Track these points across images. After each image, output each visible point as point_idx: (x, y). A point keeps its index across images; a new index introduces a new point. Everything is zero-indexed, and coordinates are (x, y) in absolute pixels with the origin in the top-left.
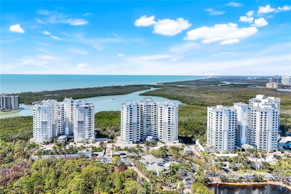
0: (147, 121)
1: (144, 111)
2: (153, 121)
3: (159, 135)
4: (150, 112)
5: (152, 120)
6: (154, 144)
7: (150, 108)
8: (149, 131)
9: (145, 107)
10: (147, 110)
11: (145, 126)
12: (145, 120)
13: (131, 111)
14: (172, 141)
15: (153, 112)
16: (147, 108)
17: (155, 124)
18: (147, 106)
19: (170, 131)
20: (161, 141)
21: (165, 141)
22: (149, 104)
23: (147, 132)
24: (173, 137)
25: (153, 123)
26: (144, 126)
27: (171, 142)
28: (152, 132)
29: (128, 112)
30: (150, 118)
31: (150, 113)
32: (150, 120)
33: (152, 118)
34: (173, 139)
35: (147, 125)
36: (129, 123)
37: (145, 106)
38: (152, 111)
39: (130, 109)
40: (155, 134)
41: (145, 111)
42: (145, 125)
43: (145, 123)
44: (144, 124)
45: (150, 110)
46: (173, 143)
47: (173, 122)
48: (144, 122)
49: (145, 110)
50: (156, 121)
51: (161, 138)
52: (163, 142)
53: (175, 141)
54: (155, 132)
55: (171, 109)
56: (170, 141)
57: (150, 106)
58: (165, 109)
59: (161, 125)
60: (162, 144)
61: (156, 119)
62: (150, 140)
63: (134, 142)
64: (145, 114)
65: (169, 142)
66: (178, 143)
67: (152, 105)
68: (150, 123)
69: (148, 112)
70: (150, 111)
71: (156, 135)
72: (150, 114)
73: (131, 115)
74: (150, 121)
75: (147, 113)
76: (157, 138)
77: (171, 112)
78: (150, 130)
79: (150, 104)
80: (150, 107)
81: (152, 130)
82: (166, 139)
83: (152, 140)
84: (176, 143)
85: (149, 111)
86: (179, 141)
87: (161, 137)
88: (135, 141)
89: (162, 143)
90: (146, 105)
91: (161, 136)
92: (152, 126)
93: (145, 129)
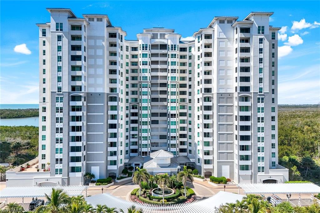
0: (154, 100)
1: (141, 67)
2: (173, 101)
3: (200, 147)
4: (165, 70)
5: (170, 97)
6: (180, 187)
7: (165, 55)
8: (162, 137)
9: (145, 52)
10: (153, 63)
11: (148, 119)
12: (144, 97)
13: (74, 38)
14: (259, 174)
15: (173, 71)
16: (153, 55)
17: (182, 114)
18: (154, 46)
19: (247, 128)
20: (208, 175)
21: (226, 174)
22: (159, 41)
23: (153, 141)
24: (261, 154)
25: (173, 107)
26: (144, 120)
27: (253, 178)
28: (173, 142)
29: (60, 43)
30: (165, 92)
31: (164, 74)
32: (165, 100)
33: (170, 89)
34: (261, 164)
35: (153, 115)
36: (66, 88)
37: (145, 47)
38: (170, 67)
39: (74, 28)
40: (182, 150)
41: (148, 67)
42: (146, 116)
43: (146, 108)
44: (144, 112)
45: (165, 63)
46: (265, 182)
47: (261, 89)
48: (144, 105)
49: (145, 63)
50: (187, 103)
51: (207, 162)
52: (215, 175)
53: (274, 174)
54: (182, 143)
55: (254, 30)
56: (249, 173)
57: (164, 47)
58: (223, 36)
59: (208, 108)
60: (214, 185)
61: (187, 97)
62: (162, 166)
63: (93, 176)
64: (148, 75)
65: (245, 178)
66: (285, 182)
67: (170, 43)
68: (166, 107)
69: (156, 70)
70: (164, 66)
71: (185, 154)
72: (166, 77)
73: (75, 58)
74: (165, 103)
75: (154, 74)
76: (192, 160)
77: (254, 45)
78: (164, 133)
79: (164, 41)
80: (164, 51)
81: (173, 134)
82: (231, 164)
83: (169, 166)
84: (274, 181)
85: (159, 66)
86: (291, 172)
87: (207, 157)
88: (96, 171)
89: (214, 180)
90: (149, 44)
91: (207, 153)
92: (173, 120)
93: (146, 131)
